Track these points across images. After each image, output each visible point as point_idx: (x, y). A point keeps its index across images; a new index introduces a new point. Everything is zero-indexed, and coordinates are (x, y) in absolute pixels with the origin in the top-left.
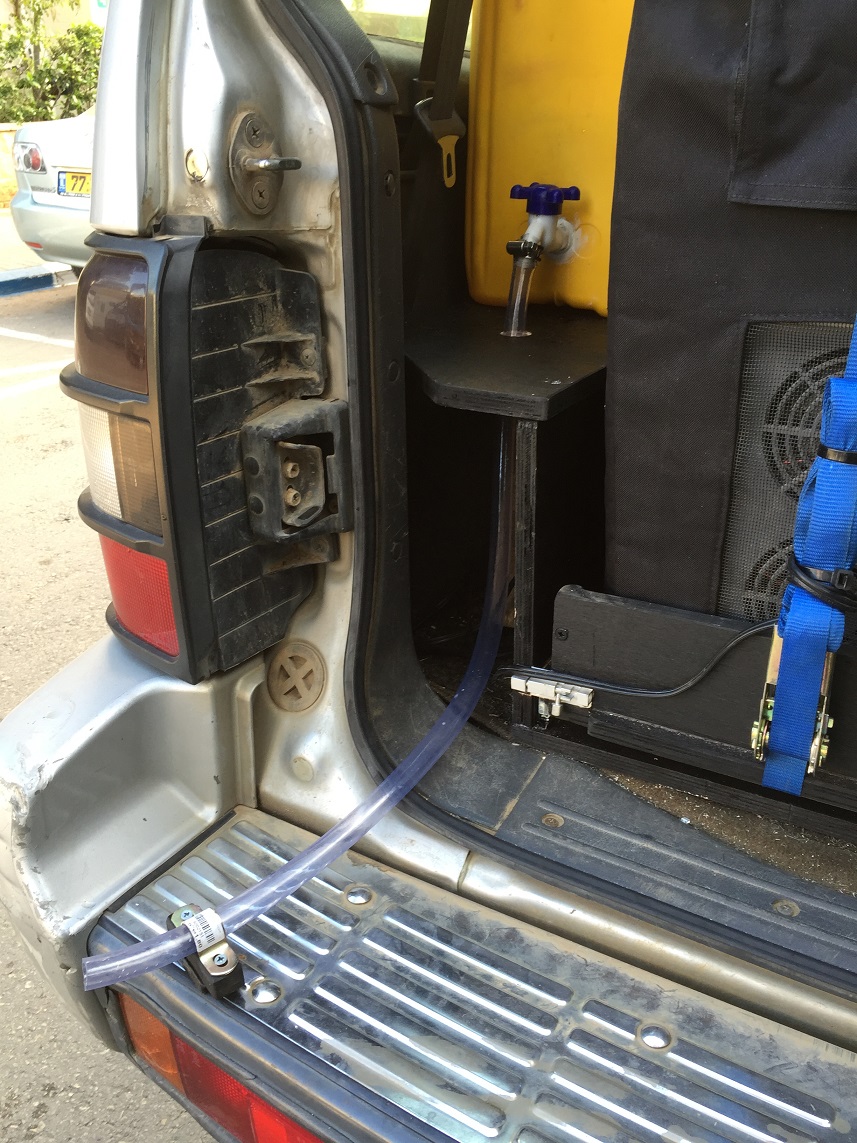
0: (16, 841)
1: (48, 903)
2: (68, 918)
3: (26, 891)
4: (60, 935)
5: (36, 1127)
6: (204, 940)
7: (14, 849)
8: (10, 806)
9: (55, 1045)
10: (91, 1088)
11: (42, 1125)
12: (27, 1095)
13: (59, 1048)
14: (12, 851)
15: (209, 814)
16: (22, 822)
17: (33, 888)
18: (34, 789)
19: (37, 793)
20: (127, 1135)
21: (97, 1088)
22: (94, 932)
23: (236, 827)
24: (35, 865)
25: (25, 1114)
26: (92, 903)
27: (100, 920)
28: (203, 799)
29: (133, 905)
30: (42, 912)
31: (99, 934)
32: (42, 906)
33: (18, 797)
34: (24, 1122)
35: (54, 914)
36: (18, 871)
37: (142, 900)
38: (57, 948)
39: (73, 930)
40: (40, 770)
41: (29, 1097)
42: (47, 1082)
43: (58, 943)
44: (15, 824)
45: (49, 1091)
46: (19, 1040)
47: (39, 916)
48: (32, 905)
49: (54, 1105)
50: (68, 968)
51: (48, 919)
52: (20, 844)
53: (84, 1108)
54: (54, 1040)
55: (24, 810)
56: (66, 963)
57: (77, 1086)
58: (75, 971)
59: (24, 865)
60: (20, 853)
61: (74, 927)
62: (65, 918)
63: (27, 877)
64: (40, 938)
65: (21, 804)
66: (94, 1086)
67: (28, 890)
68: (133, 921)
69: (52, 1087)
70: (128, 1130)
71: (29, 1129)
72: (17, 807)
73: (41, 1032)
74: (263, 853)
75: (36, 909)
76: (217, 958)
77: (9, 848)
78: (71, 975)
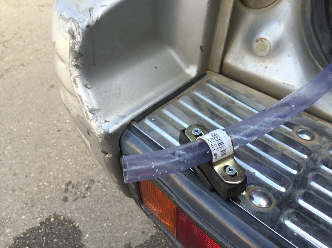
0: (73, 63)
1: (95, 110)
2: (108, 121)
3: (80, 100)
4: (102, 132)
5: (87, 194)
6: (219, 154)
7: (71, 69)
8: (68, 36)
9: (94, 166)
10: (107, 183)
11: (89, 194)
12: (84, 182)
13: (96, 167)
14: (70, 70)
15: (192, 71)
16: (77, 48)
17: (84, 98)
18: (85, 24)
19: (88, 26)
20: (119, 201)
21: (109, 183)
22: (125, 133)
23: (208, 82)
24: (86, 82)
25: (83, 189)
26: (124, 114)
27: (128, 126)
28: (189, 62)
29: (150, 119)
30: (91, 116)
31: (128, 136)
32: (91, 112)
33: (74, 28)
34: (82, 191)
35: (98, 118)
36: (74, 85)
37: (156, 117)
38: (100, 140)
39: (111, 130)
40: (90, 10)
41: (84, 183)
42: (91, 178)
43: (101, 137)
44: (72, 49)
45: (92, 182)
46: (82, 163)
47: (88, 117)
48: (84, 110)
49: (93, 187)
50: (106, 154)
51: (94, 121)
52: (75, 66)
53: (104, 190)
54: (94, 164)
55: (79, 39)
56: (106, 151)
57: (102, 181)
58: (111, 156)
59: (78, 81)
60: (76, 72)
61: (112, 128)
62: (106, 121)
63: (80, 90)
64: (89, 132)
65: (76, 34)
66: (108, 182)
67: (81, 100)
68: (151, 130)
69: (92, 181)
70: (119, 200)
71: (84, 194)
72: (73, 37)
73: (89, 161)
74: (230, 99)
75: (86, 113)
76: (227, 169)
77: (68, 69)
78: (108, 158)
